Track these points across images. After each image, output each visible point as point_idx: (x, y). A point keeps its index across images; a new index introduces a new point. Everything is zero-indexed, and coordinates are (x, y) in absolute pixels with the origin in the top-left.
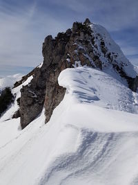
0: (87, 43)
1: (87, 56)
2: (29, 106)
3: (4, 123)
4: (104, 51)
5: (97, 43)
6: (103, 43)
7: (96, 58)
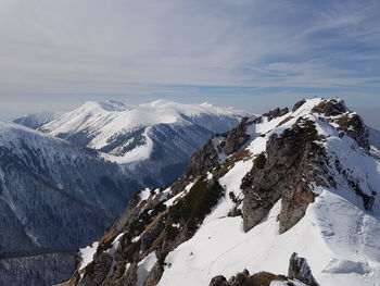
0: (322, 164)
1: (321, 177)
2: (254, 209)
3: (218, 221)
4: (339, 169)
5: (332, 163)
6: (337, 161)
7: (331, 178)
